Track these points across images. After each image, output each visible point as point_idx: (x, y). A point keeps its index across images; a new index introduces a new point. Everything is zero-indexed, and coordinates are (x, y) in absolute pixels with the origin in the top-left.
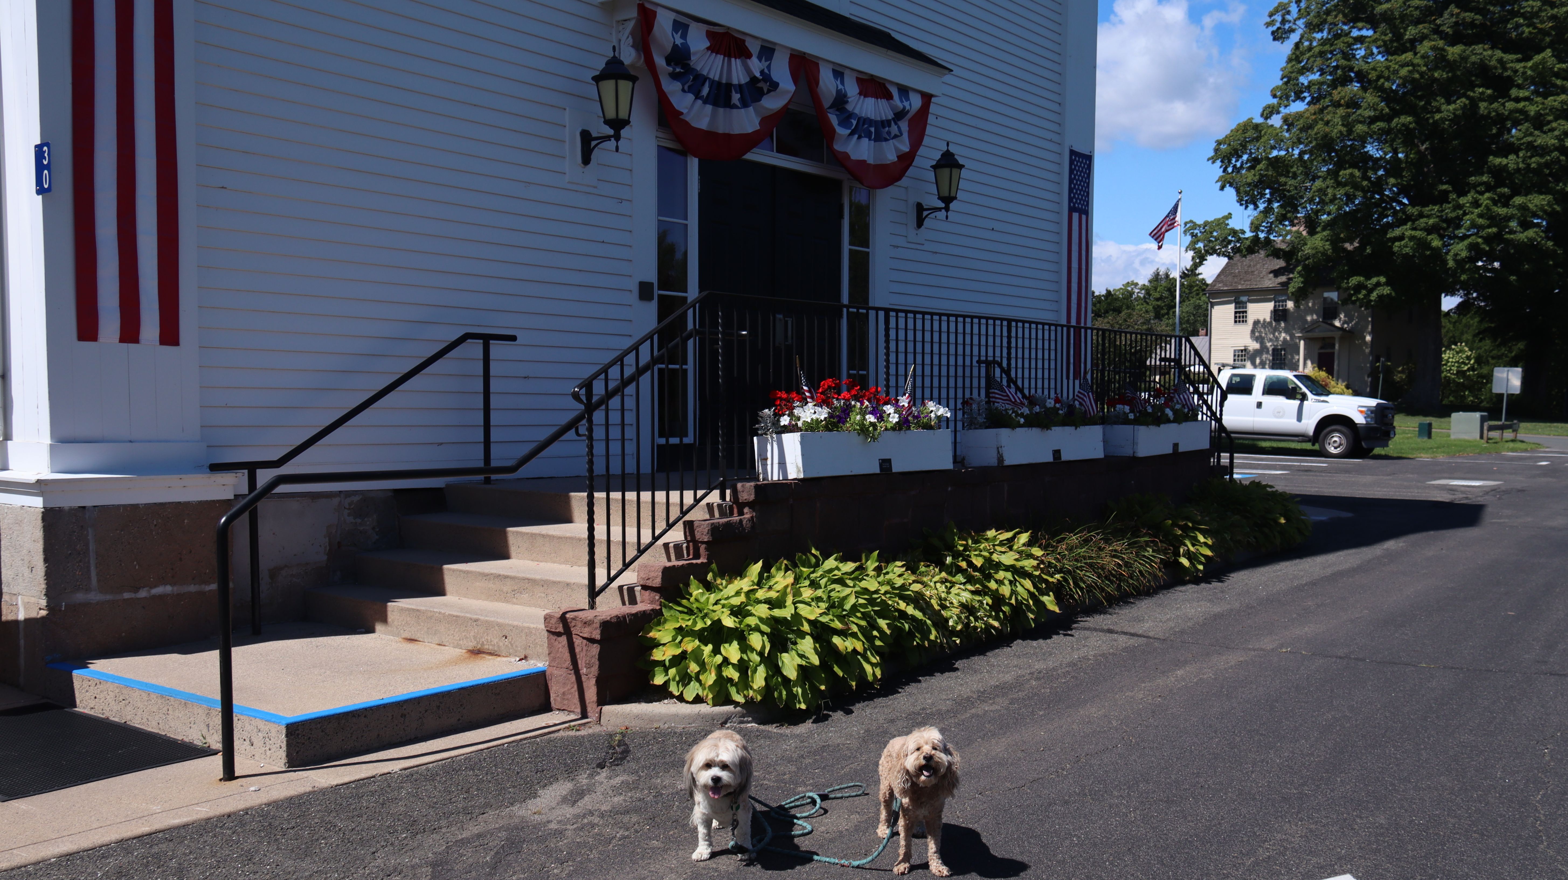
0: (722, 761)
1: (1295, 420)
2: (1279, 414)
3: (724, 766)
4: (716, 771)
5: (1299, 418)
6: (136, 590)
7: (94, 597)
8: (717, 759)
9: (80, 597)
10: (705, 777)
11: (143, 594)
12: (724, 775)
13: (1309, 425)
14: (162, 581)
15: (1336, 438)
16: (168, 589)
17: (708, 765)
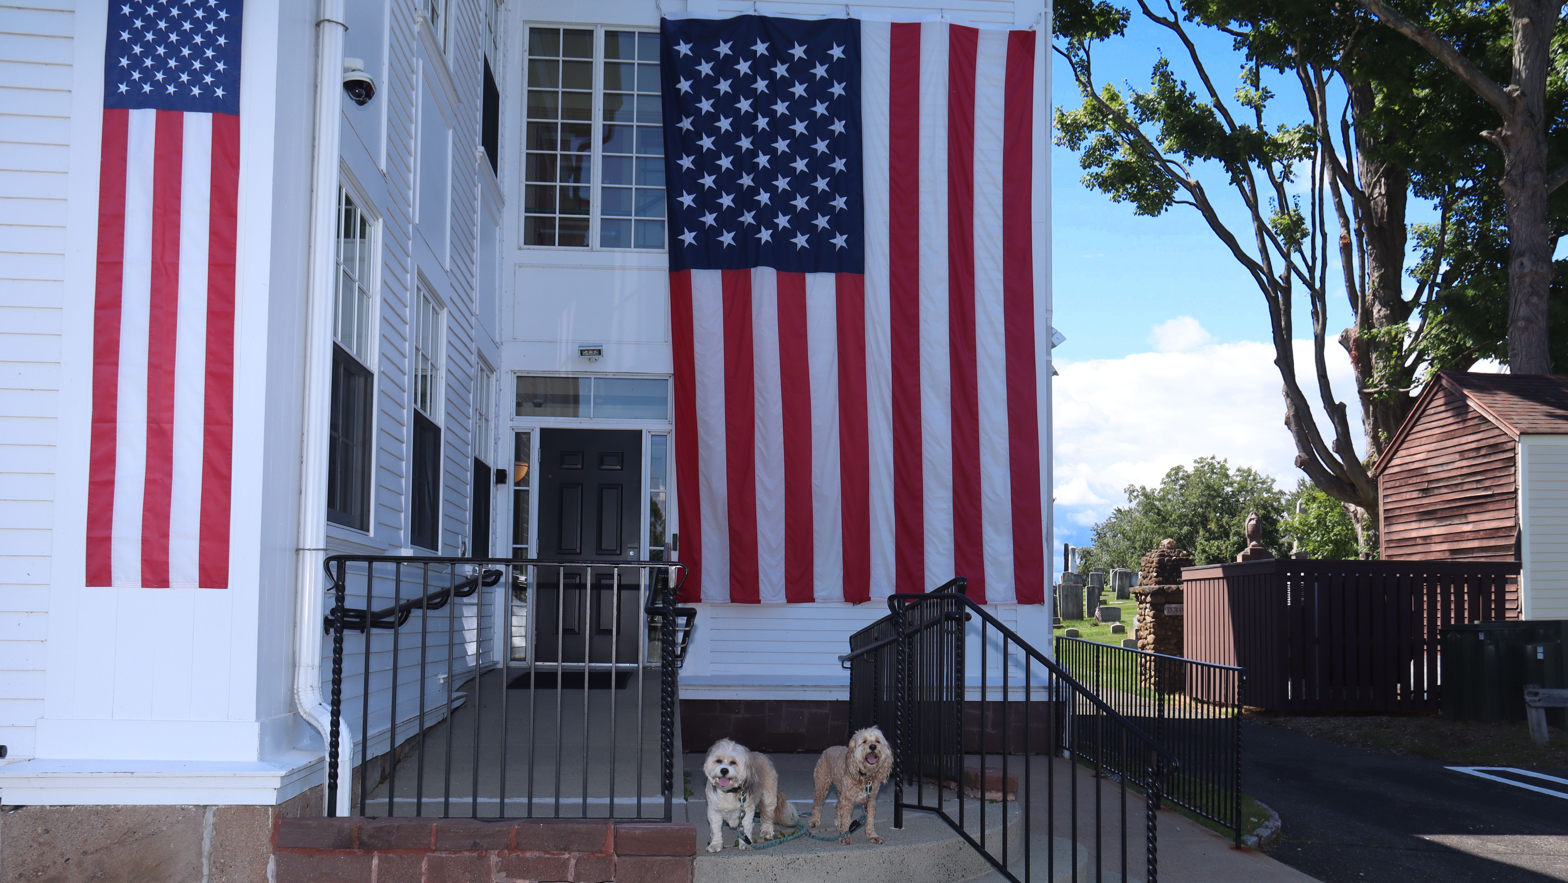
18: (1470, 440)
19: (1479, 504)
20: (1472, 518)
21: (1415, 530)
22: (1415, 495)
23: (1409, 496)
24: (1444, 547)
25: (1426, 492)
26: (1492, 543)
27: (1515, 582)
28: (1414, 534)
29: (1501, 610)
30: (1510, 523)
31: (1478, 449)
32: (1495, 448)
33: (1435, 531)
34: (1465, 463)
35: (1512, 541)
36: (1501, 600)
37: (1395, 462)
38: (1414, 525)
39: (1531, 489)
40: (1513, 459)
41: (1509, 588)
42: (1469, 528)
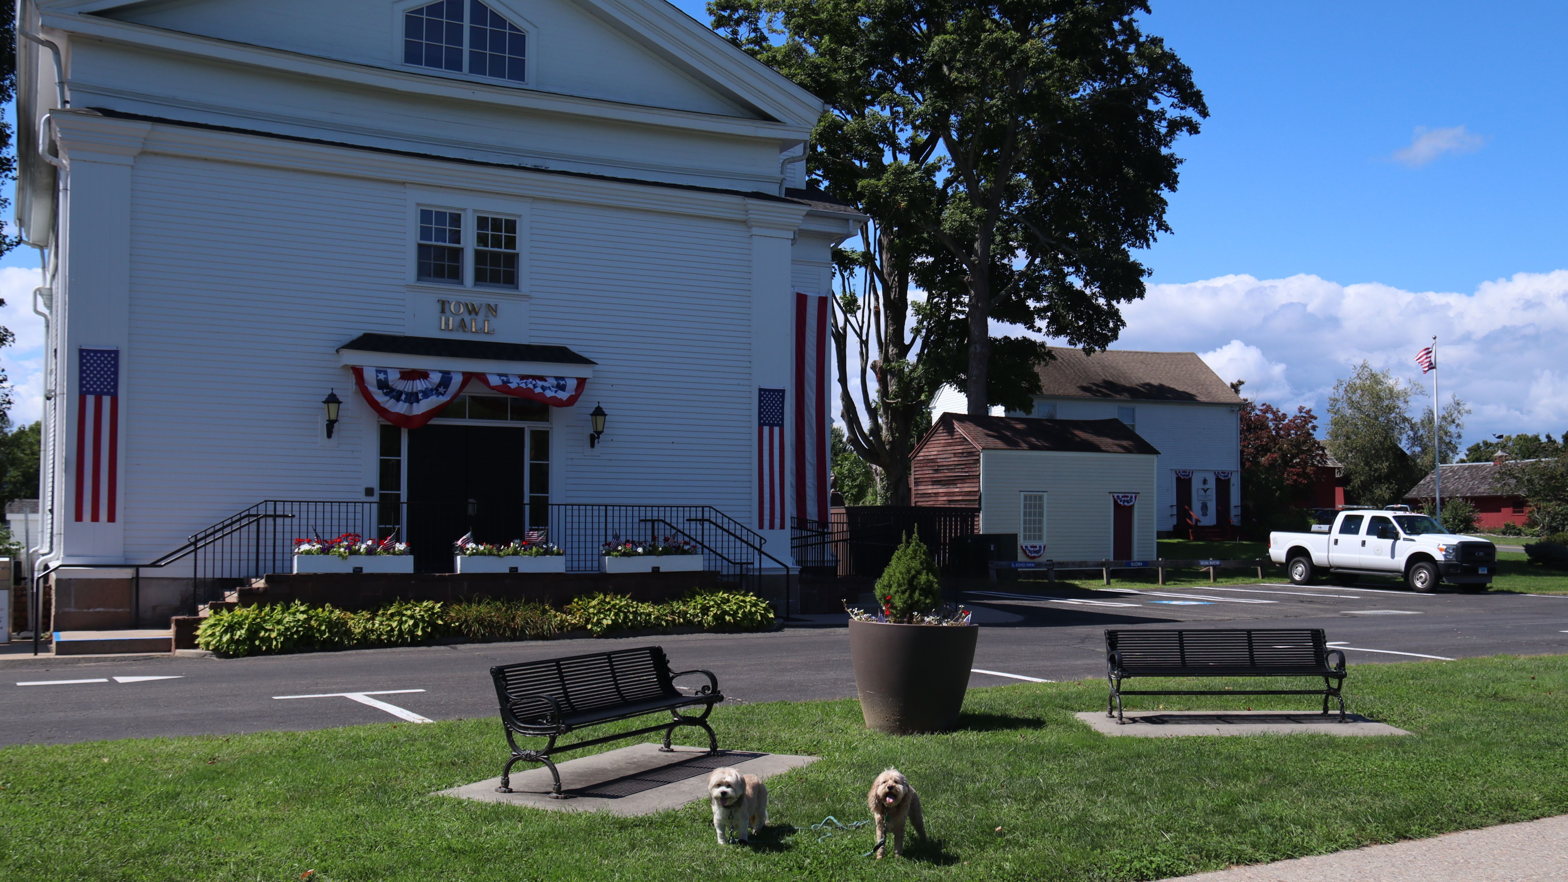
0: (727, 782)
1: (1389, 557)
2: (1378, 552)
3: (728, 785)
4: (723, 789)
5: (1393, 556)
6: (89, 608)
7: (73, 610)
8: (724, 781)
9: (67, 609)
10: (717, 792)
11: (91, 610)
12: (729, 790)
13: (1400, 562)
14: (100, 606)
15: (1424, 574)
16: (102, 609)
17: (719, 785)
18: (959, 448)
19: (963, 479)
20: (959, 485)
21: (930, 489)
22: (931, 472)
23: (928, 472)
24: (945, 498)
25: (936, 471)
26: (968, 498)
27: (978, 516)
28: (930, 491)
29: (973, 529)
30: (976, 489)
31: (962, 453)
32: (971, 454)
33: (941, 491)
34: (956, 459)
35: (977, 498)
36: (973, 525)
37: (921, 454)
38: (930, 487)
39: (985, 475)
40: (979, 460)
41: (976, 519)
42: (957, 490)
